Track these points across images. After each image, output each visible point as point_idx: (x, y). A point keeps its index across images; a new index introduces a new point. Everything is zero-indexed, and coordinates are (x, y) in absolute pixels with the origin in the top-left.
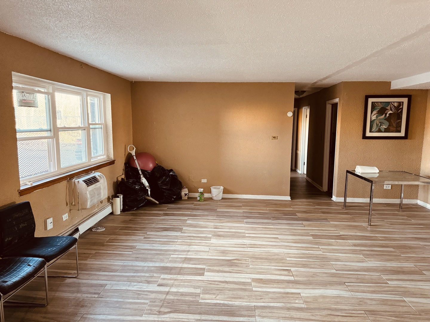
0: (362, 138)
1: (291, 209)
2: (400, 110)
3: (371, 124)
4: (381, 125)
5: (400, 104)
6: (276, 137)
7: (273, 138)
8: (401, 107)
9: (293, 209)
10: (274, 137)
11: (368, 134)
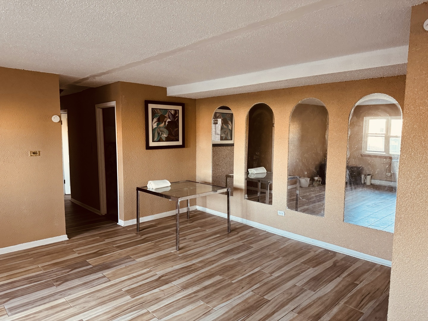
0: (145, 148)
1: (76, 255)
2: (177, 118)
3: (153, 132)
4: (162, 134)
5: (176, 112)
6: (38, 152)
7: (32, 154)
8: (177, 115)
9: (79, 254)
10: (34, 153)
11: (152, 144)
